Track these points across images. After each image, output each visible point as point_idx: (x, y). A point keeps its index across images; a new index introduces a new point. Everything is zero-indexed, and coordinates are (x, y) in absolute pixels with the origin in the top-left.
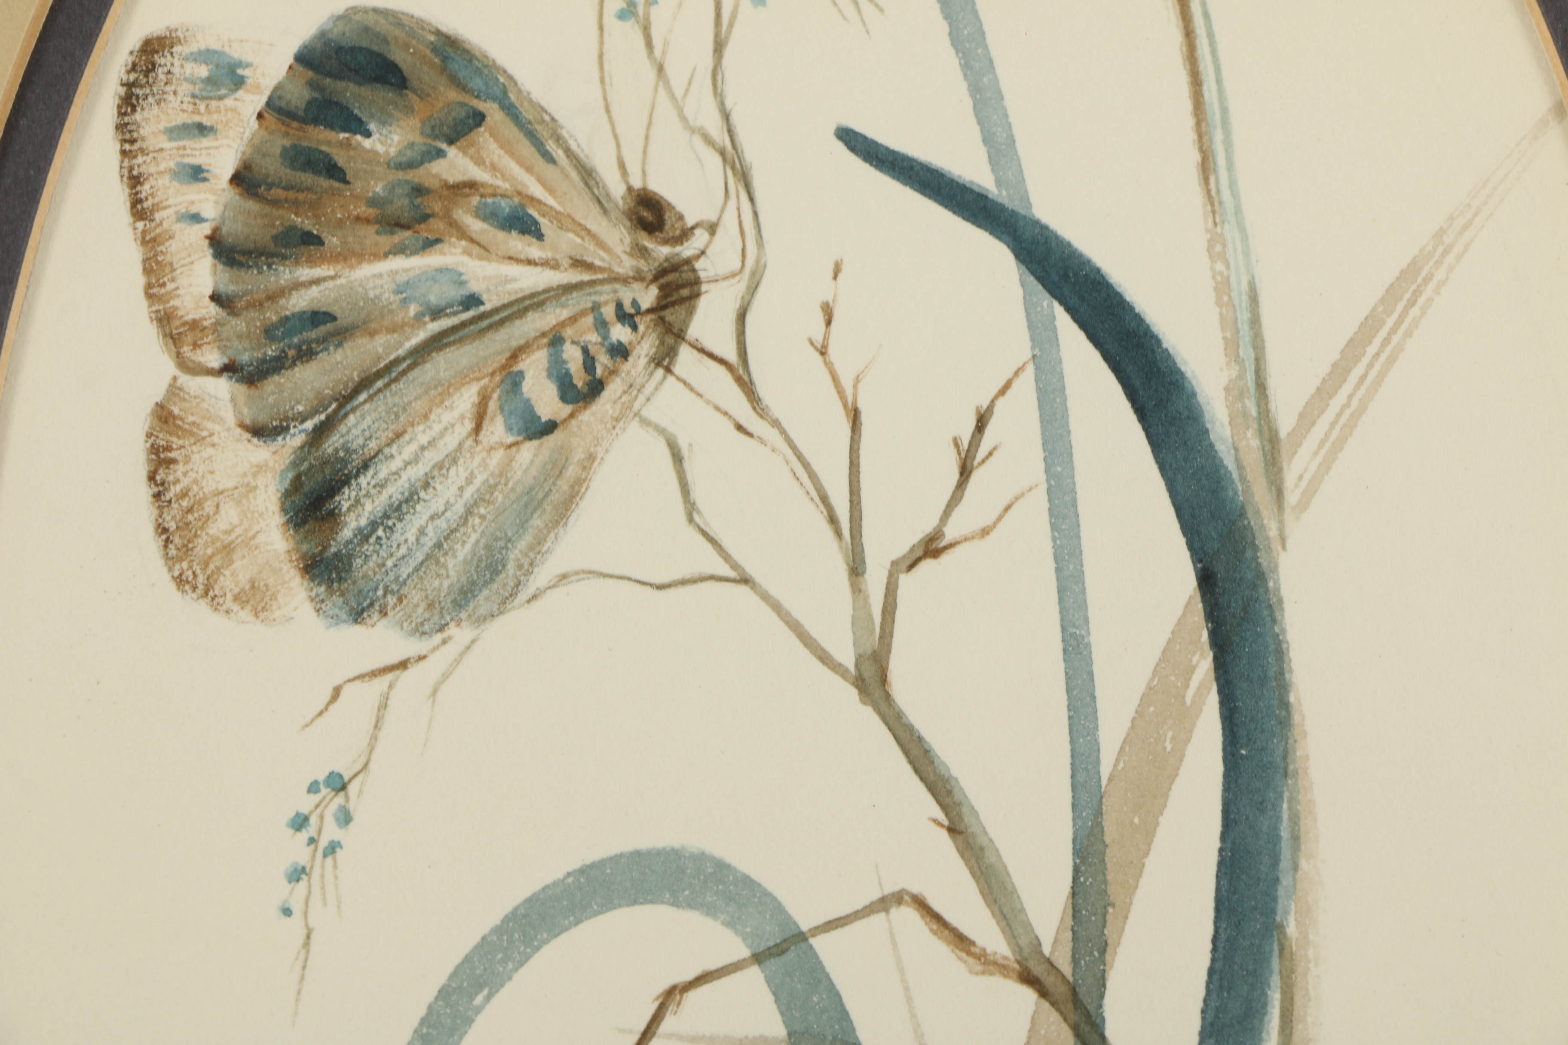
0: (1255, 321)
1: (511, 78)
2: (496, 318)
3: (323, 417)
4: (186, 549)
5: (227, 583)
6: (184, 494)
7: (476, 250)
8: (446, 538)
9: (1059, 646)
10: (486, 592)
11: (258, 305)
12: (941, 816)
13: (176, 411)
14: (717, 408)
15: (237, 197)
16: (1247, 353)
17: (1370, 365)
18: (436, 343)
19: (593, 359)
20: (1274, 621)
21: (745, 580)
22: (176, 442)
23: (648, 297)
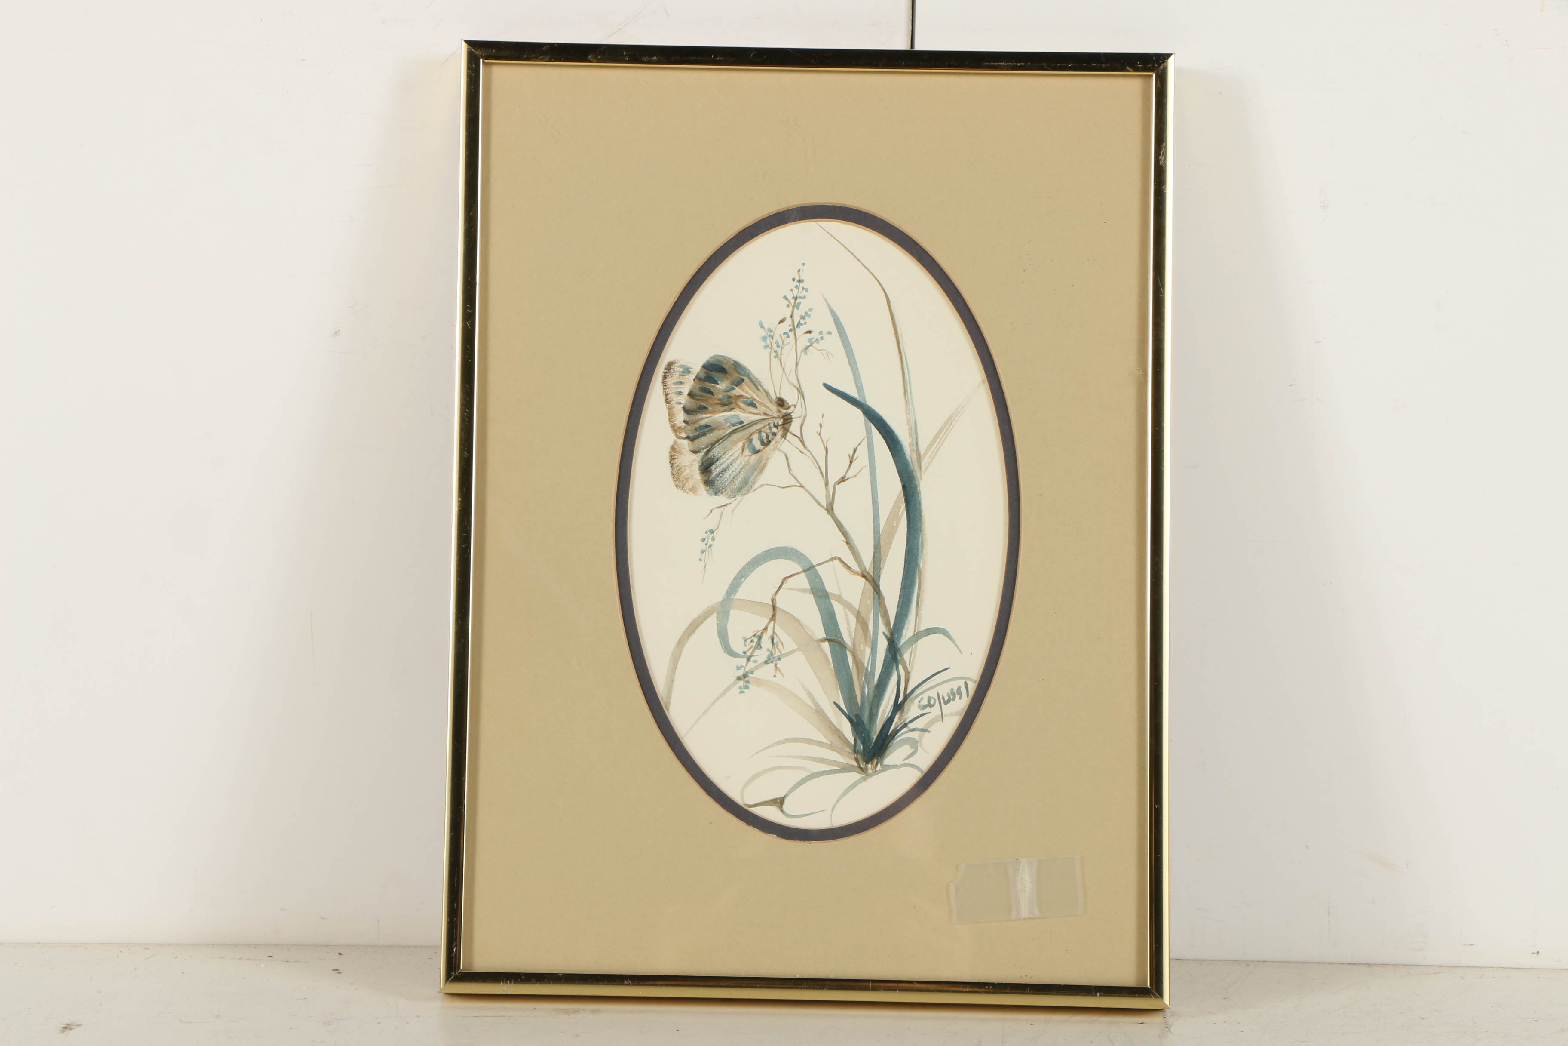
0: (916, 428)
1: (750, 371)
2: (747, 426)
3: (708, 449)
4: (678, 479)
5: (687, 486)
6: (677, 466)
7: (743, 411)
8: (736, 476)
9: (871, 502)
10: (744, 489)
11: (694, 423)
12: (845, 540)
13: (676, 447)
14: (796, 447)
15: (689, 399)
16: (914, 436)
17: (941, 439)
18: (733, 432)
19: (768, 436)
20: (919, 497)
21: (802, 486)
22: (676, 454)
23: (781, 422)
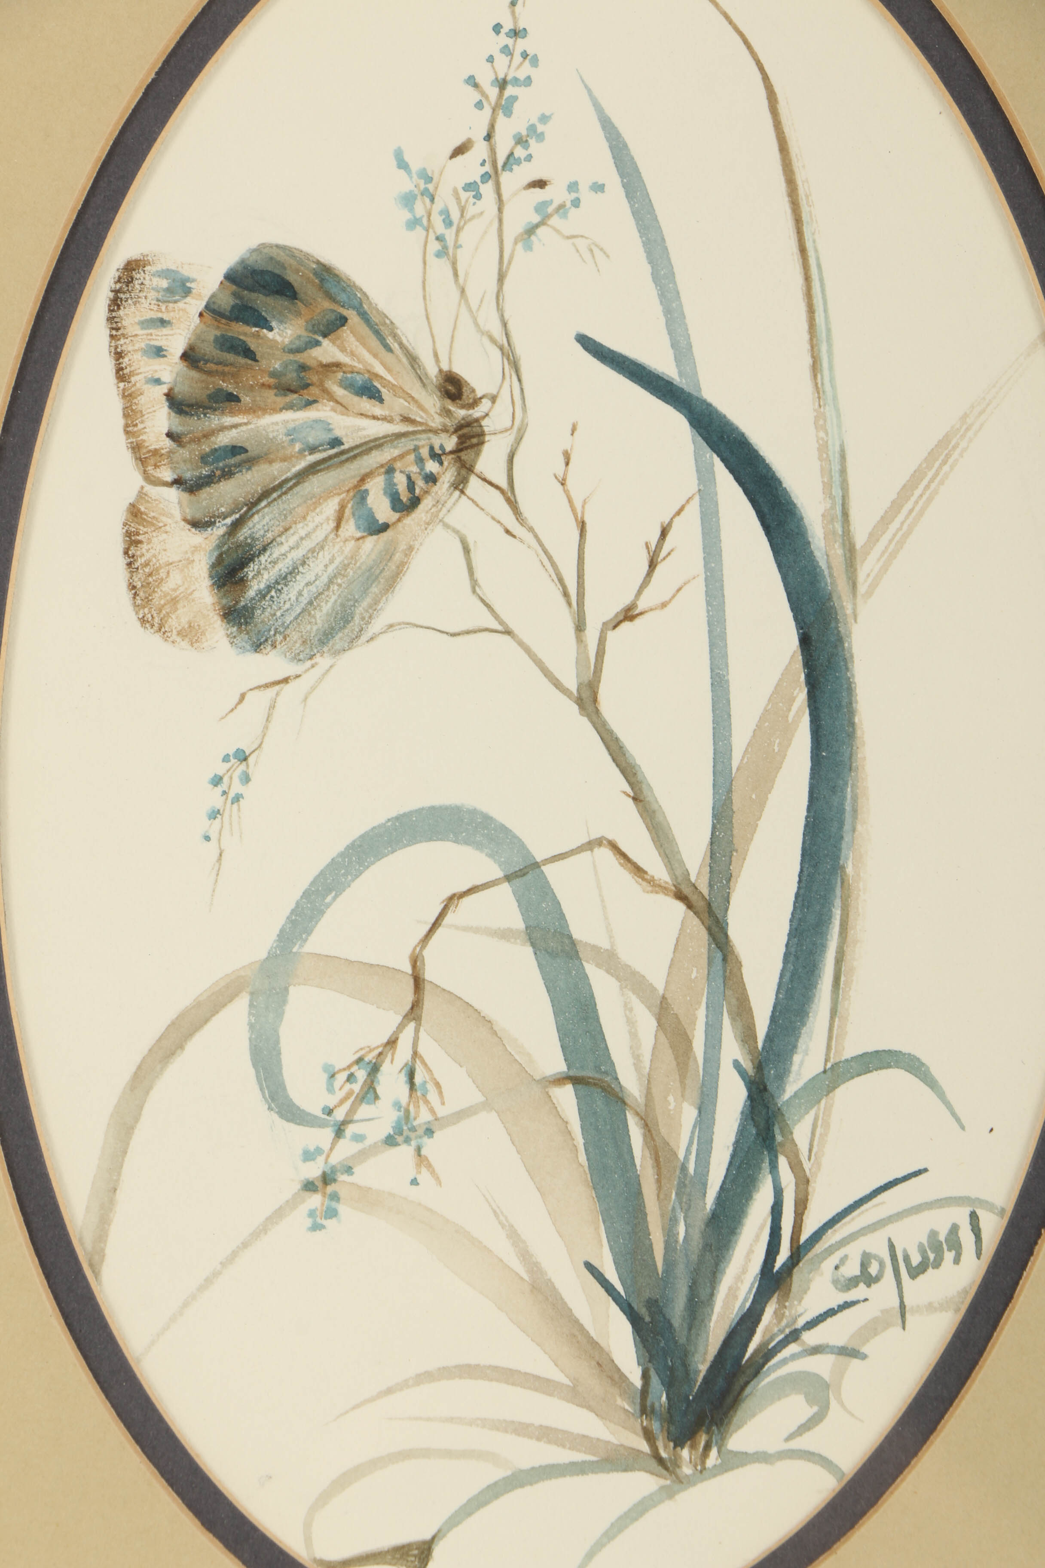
0: (843, 471)
1: (365, 294)
2: (352, 454)
3: (237, 516)
4: (148, 600)
5: (173, 623)
6: (147, 564)
7: (339, 408)
8: (316, 598)
9: (708, 681)
10: (340, 635)
11: (197, 440)
12: (629, 790)
13: (143, 509)
14: (493, 518)
15: (185, 369)
16: (837, 492)
17: (916, 502)
18: (312, 469)
19: (414, 483)
20: (847, 669)
21: (508, 632)
22: (142, 529)
23: (451, 443)
